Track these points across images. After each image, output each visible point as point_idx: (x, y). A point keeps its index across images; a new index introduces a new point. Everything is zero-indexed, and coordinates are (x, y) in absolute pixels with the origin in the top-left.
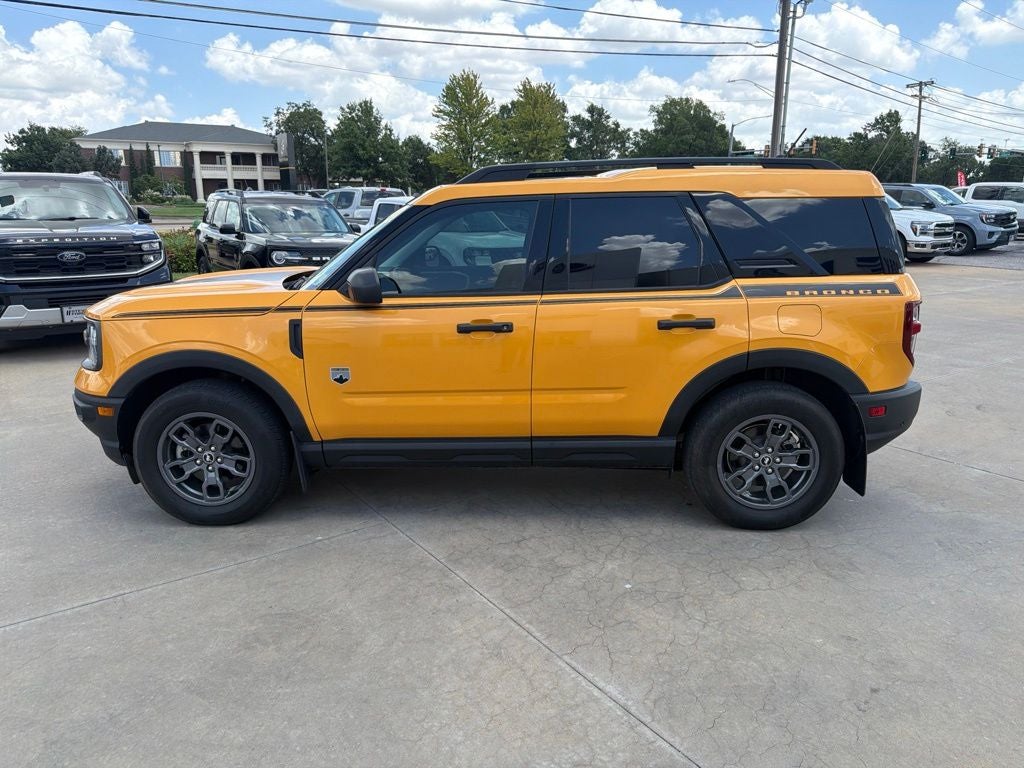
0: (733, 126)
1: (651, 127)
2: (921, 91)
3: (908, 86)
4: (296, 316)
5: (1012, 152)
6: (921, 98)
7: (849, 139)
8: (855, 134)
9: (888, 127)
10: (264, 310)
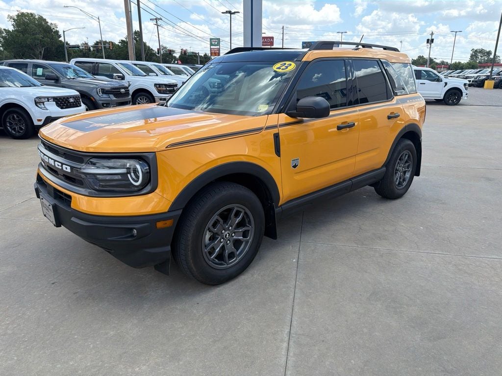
0: (64, 32)
1: (11, 28)
2: (157, 22)
3: (151, 19)
4: (275, 131)
5: (193, 53)
6: (158, 26)
7: (120, 43)
8: (122, 40)
9: (136, 38)
10: (260, 129)
